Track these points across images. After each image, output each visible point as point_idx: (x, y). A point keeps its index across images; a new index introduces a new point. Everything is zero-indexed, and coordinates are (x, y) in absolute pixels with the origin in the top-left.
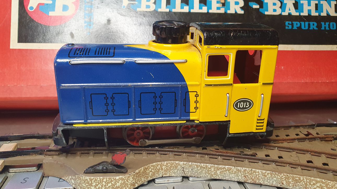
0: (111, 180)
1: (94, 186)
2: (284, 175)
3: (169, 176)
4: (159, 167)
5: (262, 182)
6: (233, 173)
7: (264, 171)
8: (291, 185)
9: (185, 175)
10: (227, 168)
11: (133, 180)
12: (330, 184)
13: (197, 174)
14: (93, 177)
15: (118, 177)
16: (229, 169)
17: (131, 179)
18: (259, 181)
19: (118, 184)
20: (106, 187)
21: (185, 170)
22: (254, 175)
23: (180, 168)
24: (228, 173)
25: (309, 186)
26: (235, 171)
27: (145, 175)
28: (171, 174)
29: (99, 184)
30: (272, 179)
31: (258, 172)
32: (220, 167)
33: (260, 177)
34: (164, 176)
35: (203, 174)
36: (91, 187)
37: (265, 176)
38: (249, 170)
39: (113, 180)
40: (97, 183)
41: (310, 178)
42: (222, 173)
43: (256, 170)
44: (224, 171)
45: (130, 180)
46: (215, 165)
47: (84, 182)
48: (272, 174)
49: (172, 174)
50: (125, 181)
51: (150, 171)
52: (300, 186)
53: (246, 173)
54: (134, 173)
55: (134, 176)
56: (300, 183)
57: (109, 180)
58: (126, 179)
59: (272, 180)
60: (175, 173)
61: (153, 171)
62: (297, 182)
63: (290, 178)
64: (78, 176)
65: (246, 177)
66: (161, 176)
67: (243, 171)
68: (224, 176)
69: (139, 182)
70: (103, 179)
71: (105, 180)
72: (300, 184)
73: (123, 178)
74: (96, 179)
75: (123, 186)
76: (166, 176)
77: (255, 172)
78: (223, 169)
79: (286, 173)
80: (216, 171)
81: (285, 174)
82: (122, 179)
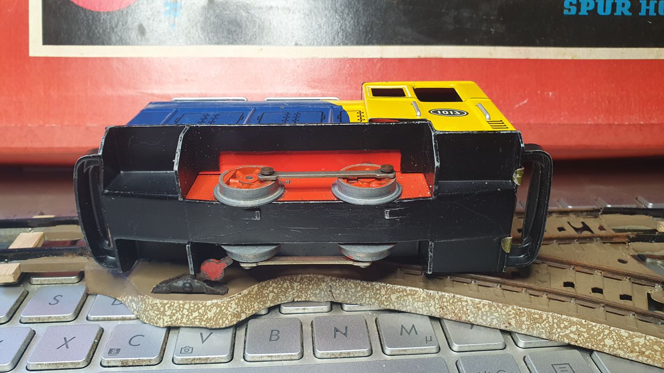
0: (198, 307)
1: (169, 315)
2: (513, 309)
3: (306, 301)
4: (287, 285)
5: (473, 319)
6: (419, 301)
7: (477, 300)
8: (524, 327)
9: (333, 300)
10: (410, 290)
11: (237, 307)
12: (596, 329)
13: (355, 299)
14: (166, 300)
15: (210, 301)
16: (412, 293)
17: (234, 306)
18: (467, 318)
19: (210, 314)
20: (189, 318)
21: (334, 291)
22: (458, 306)
23: (326, 287)
24: (411, 300)
25: (557, 331)
26: (423, 297)
27: (259, 298)
28: (309, 296)
29: (176, 313)
30: (492, 314)
31: (467, 301)
32: (397, 289)
33: (469, 311)
34: (296, 300)
35: (366, 300)
36: (164, 317)
37: (479, 309)
38: (449, 296)
39: (201, 306)
40: (174, 311)
41: (560, 315)
42: (401, 300)
43: (462, 297)
44: (404, 296)
45: (231, 308)
46: (388, 285)
47: (151, 308)
48: (492, 306)
49: (311, 297)
50: (223, 308)
51: (270, 292)
52: (541, 330)
53: (444, 302)
54: (239, 296)
55: (239, 299)
56: (541, 324)
57: (194, 306)
58: (225, 305)
59: (491, 317)
60: (315, 295)
61: (275, 291)
62: (535, 323)
63: (523, 315)
64: (142, 296)
65: (443, 309)
66: (290, 299)
67: (437, 296)
68: (403, 305)
69: (249, 311)
70: (184, 305)
71: (187, 306)
72: (540, 326)
73: (220, 303)
74: (173, 304)
75: (219, 317)
76: (300, 300)
77: (460, 300)
78: (402, 291)
79: (517, 304)
80: (389, 297)
81: (515, 307)
82: (217, 305)
